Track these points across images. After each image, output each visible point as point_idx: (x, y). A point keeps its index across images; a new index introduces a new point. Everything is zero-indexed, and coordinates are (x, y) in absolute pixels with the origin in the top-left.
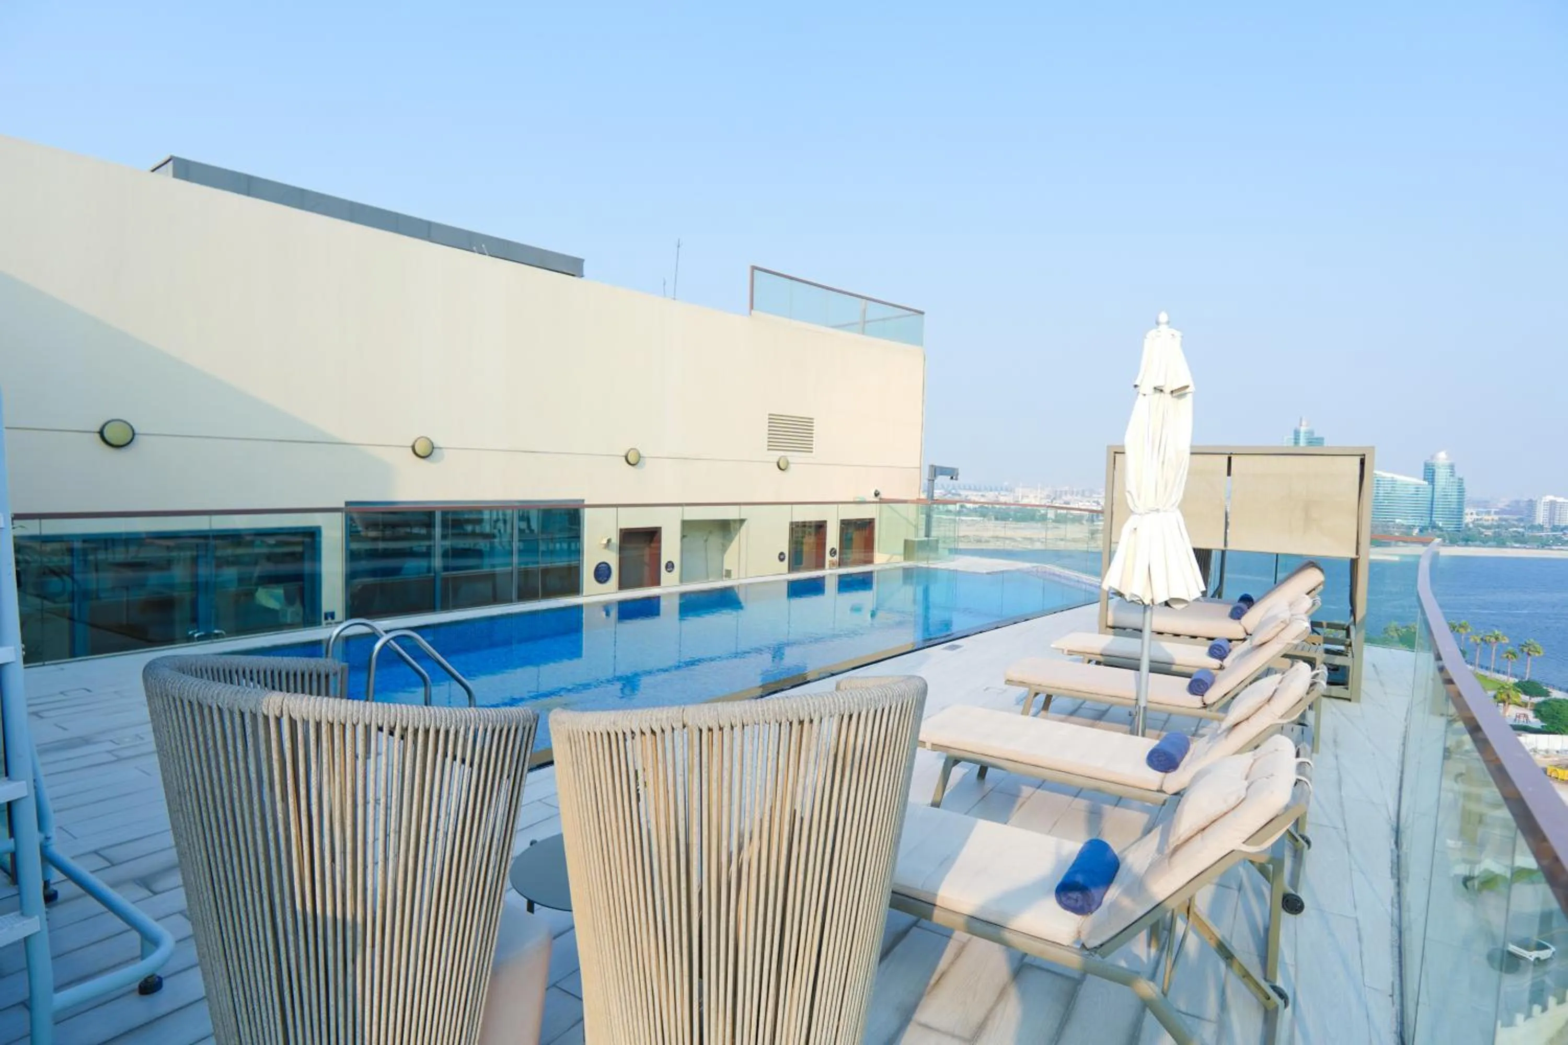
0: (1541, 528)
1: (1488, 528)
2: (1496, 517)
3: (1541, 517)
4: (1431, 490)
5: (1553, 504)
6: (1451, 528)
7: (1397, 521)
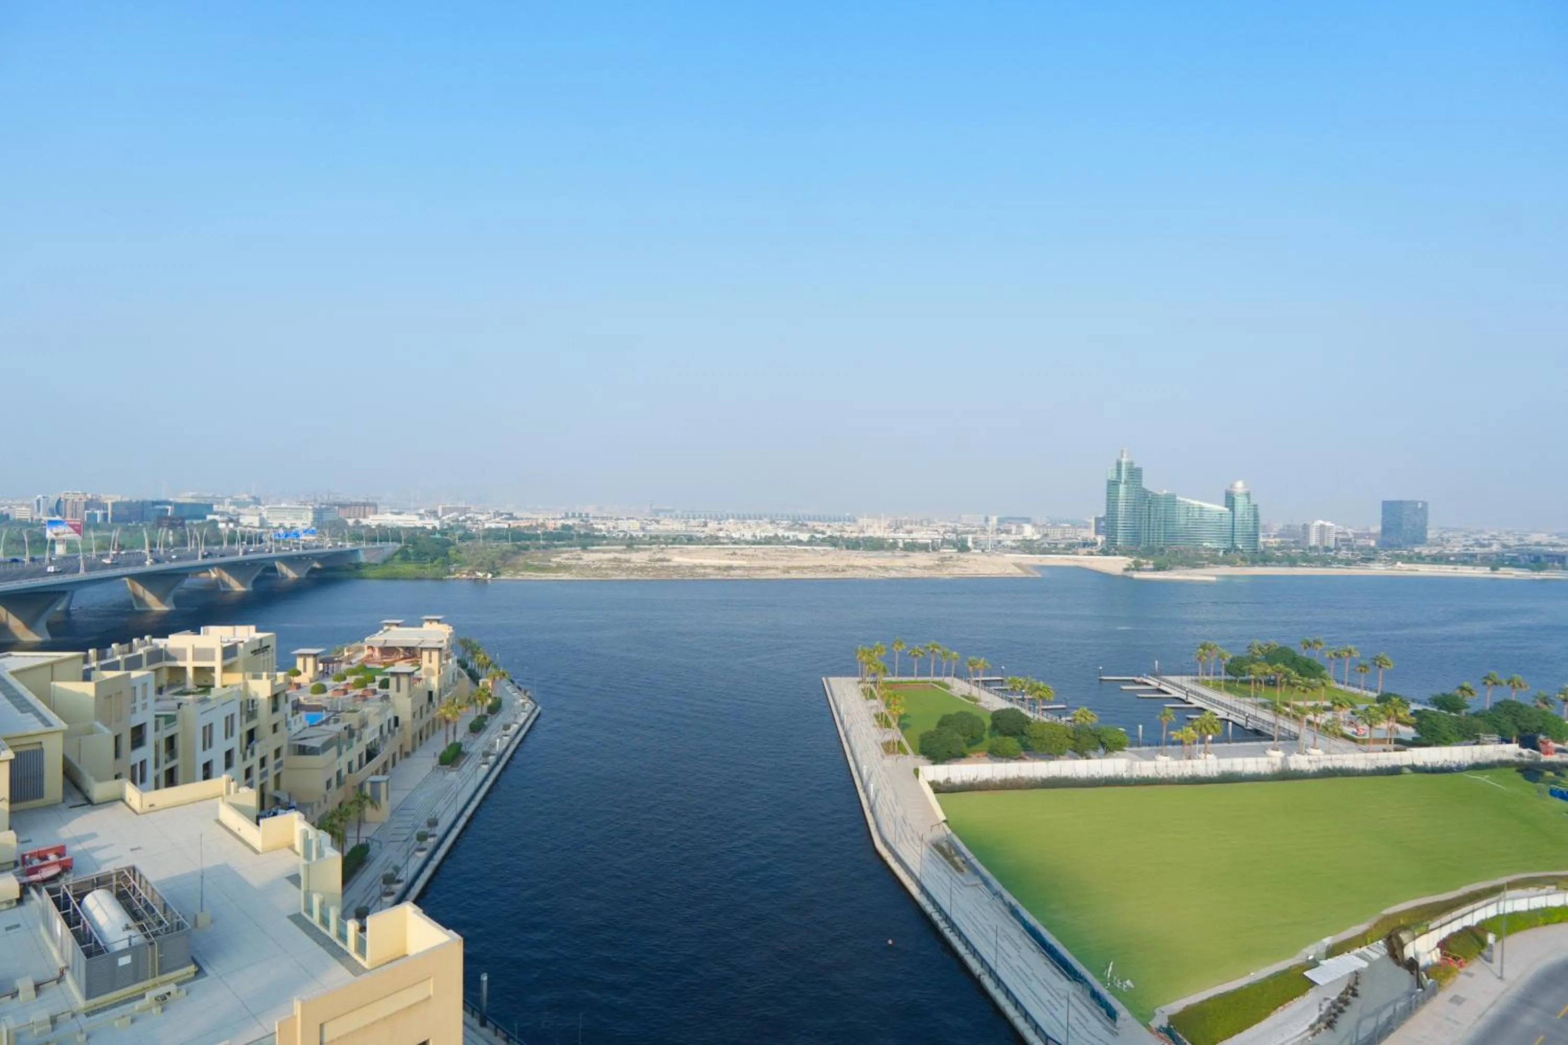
0: (1315, 548)
1: (1278, 549)
2: (1278, 540)
3: (1313, 541)
4: (1231, 516)
5: (1322, 526)
6: (1248, 550)
7: (1205, 544)
